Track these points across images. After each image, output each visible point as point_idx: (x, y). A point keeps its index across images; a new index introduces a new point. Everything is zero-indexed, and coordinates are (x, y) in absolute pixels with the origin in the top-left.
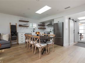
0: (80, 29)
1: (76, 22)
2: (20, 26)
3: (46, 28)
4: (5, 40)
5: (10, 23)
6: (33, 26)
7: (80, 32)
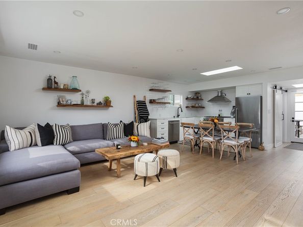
0: (296, 110)
1: (286, 91)
2: (152, 102)
3: (204, 108)
4: (146, 135)
5: (135, 97)
6: (176, 102)
7: (296, 119)
